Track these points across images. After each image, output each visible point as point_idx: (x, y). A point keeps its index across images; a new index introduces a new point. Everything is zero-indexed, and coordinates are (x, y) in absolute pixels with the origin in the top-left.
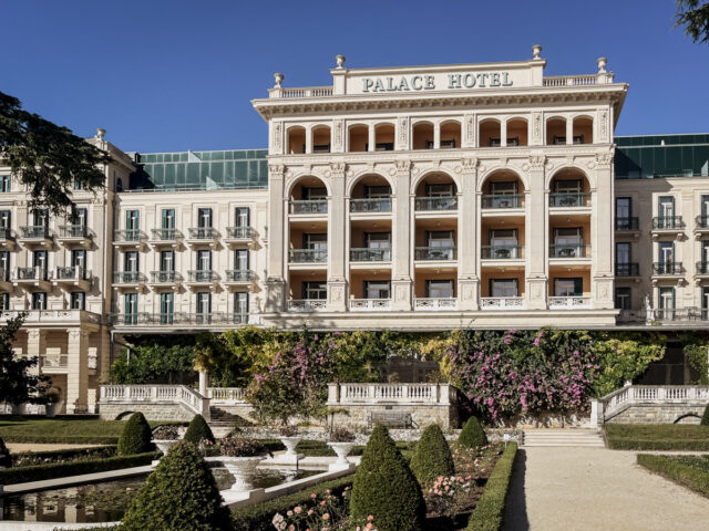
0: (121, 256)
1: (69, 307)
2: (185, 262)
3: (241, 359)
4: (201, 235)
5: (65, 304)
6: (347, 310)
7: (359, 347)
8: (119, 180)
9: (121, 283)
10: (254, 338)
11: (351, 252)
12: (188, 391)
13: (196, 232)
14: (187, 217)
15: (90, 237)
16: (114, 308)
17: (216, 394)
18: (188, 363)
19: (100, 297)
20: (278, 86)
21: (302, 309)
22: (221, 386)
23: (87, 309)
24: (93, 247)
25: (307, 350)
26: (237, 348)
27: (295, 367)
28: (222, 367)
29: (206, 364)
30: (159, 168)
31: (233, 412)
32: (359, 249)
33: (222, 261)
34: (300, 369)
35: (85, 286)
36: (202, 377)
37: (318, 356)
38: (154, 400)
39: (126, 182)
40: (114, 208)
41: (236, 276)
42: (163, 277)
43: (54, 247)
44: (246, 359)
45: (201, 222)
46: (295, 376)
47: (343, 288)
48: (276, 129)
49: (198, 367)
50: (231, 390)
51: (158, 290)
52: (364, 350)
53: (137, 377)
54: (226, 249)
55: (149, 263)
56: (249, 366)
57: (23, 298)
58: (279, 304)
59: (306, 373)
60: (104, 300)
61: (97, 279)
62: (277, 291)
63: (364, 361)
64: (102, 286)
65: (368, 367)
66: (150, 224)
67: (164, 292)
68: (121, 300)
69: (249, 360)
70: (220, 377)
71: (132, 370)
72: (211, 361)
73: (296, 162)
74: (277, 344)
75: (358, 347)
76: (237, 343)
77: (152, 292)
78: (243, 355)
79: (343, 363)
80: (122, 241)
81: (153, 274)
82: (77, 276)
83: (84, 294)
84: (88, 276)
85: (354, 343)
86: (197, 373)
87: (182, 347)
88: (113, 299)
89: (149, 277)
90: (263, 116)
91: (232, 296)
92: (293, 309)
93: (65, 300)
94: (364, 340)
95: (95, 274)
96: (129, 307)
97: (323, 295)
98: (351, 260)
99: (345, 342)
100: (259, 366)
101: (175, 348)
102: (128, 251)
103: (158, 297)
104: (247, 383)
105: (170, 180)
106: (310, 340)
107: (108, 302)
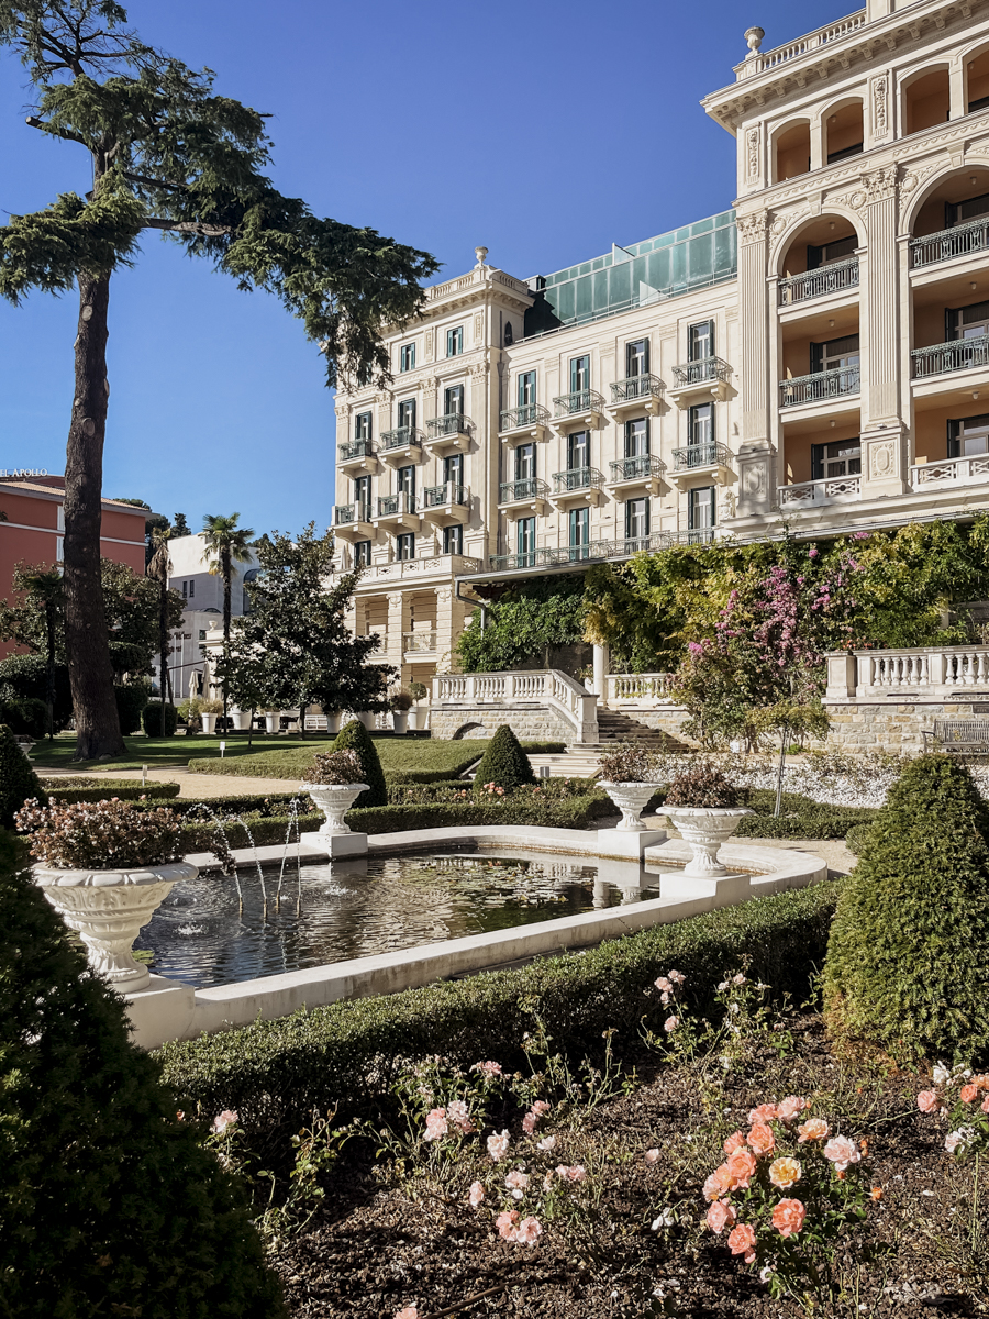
0: (511, 455)
1: (441, 552)
2: (607, 446)
3: (664, 613)
4: (632, 390)
5: (437, 548)
6: (907, 491)
7: (916, 564)
8: (508, 326)
9: (511, 501)
10: (687, 567)
11: (913, 358)
12: (563, 682)
13: (623, 388)
14: (609, 364)
15: (468, 432)
16: (501, 547)
17: (623, 688)
18: (573, 629)
19: (481, 531)
20: (754, 52)
21: (809, 503)
22: (630, 671)
23: (465, 553)
24: (472, 447)
25: (794, 582)
26: (655, 590)
27: (770, 622)
28: (629, 632)
29: (604, 629)
30: (568, 288)
31: (651, 722)
32: (933, 348)
33: (668, 432)
34: (779, 625)
35: (460, 516)
36: (598, 653)
37: (819, 595)
38: (509, 701)
39: (518, 326)
40: (501, 376)
41: (692, 458)
42: (572, 481)
43: (423, 458)
44: (673, 611)
45: (632, 367)
46: (770, 643)
47: (897, 441)
48: (751, 143)
49: (590, 636)
50: (648, 678)
51: (565, 504)
52: (928, 569)
53: (496, 660)
54: (675, 408)
55: (552, 457)
56: (680, 626)
57: (386, 547)
58: (762, 497)
59: (793, 635)
60: (486, 534)
61: (477, 499)
62: (758, 471)
63: (930, 597)
64: (485, 512)
65: (940, 609)
66: (552, 388)
67: (575, 507)
68: (512, 529)
69: (681, 613)
70: (628, 651)
71: (487, 647)
72: (611, 622)
73: (793, 196)
74: (731, 575)
75: (911, 566)
76: (655, 580)
77: (556, 510)
78: (669, 603)
79: (877, 605)
80: (512, 428)
81: (558, 477)
82: (449, 500)
83: (460, 528)
84: (465, 498)
85: (903, 555)
86: (590, 646)
87: (565, 597)
88: (501, 532)
89: (551, 483)
90: (727, 126)
91: (685, 497)
92: (791, 504)
93: (437, 542)
94: (926, 545)
95: (475, 493)
96: (524, 541)
97: (855, 466)
98: (913, 377)
99: (878, 554)
100: (699, 626)
101: (553, 600)
102: (523, 445)
103: (565, 517)
104: (676, 661)
105: (585, 306)
106: (801, 559)
107: (493, 538)
